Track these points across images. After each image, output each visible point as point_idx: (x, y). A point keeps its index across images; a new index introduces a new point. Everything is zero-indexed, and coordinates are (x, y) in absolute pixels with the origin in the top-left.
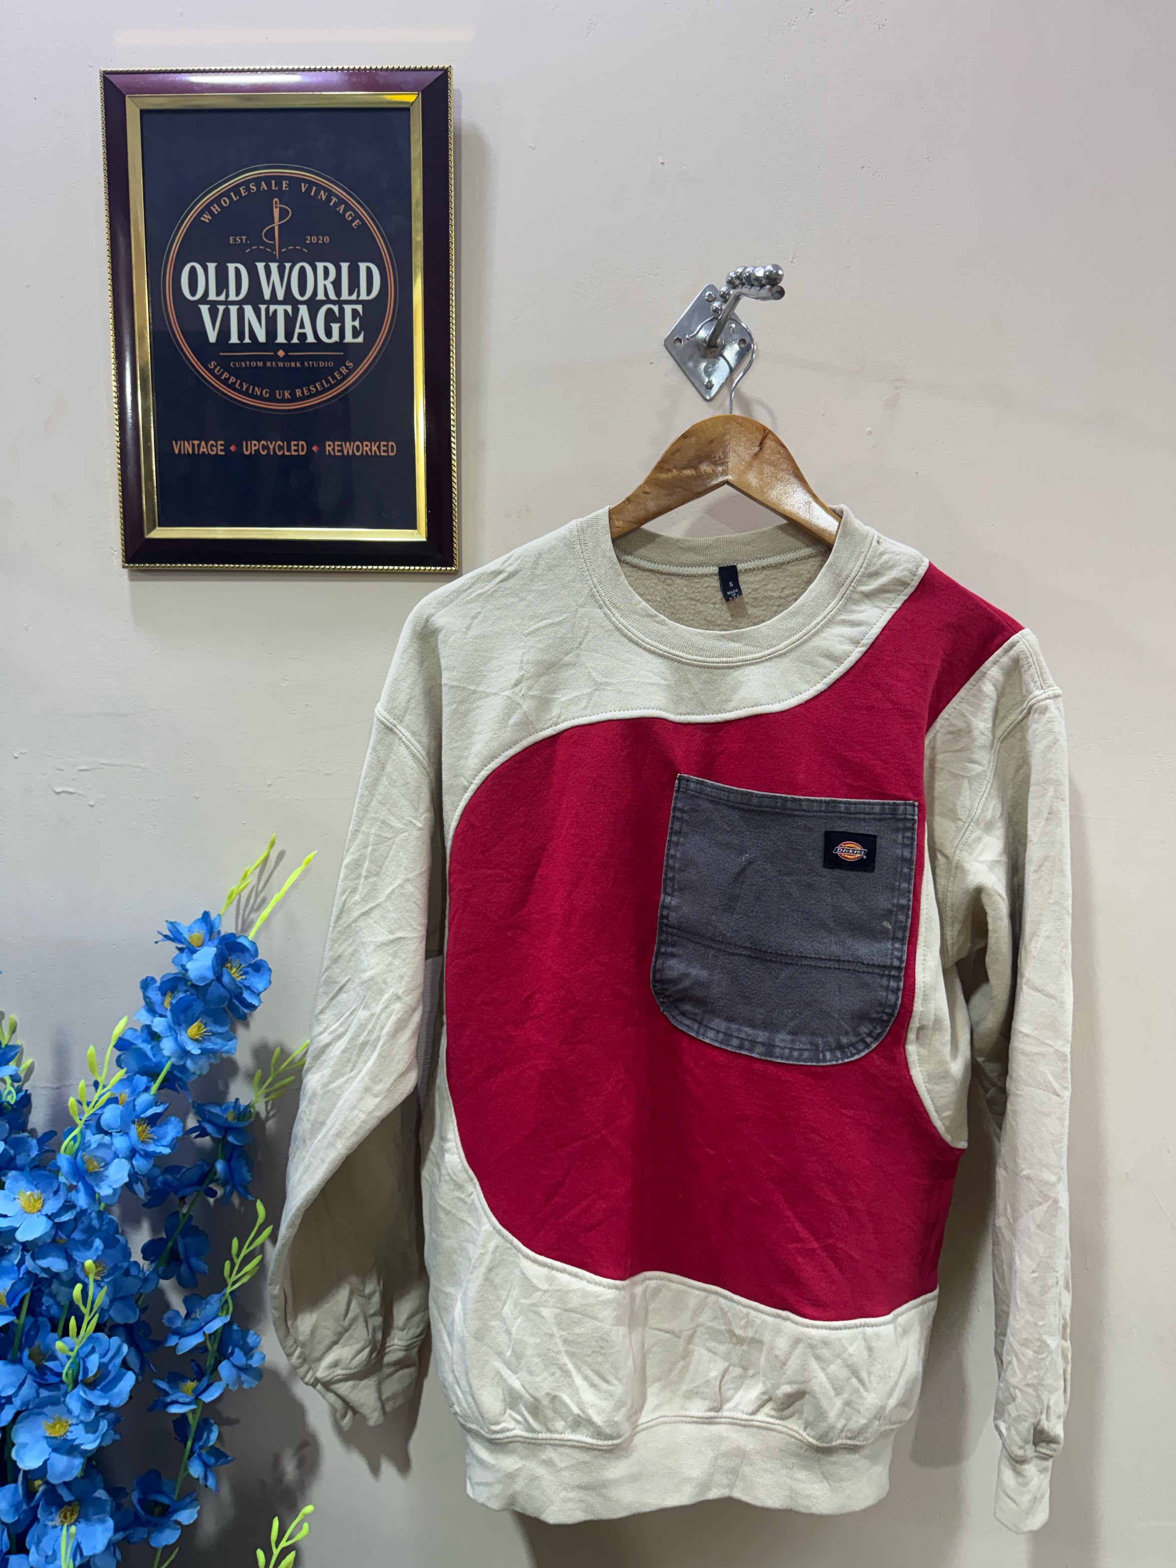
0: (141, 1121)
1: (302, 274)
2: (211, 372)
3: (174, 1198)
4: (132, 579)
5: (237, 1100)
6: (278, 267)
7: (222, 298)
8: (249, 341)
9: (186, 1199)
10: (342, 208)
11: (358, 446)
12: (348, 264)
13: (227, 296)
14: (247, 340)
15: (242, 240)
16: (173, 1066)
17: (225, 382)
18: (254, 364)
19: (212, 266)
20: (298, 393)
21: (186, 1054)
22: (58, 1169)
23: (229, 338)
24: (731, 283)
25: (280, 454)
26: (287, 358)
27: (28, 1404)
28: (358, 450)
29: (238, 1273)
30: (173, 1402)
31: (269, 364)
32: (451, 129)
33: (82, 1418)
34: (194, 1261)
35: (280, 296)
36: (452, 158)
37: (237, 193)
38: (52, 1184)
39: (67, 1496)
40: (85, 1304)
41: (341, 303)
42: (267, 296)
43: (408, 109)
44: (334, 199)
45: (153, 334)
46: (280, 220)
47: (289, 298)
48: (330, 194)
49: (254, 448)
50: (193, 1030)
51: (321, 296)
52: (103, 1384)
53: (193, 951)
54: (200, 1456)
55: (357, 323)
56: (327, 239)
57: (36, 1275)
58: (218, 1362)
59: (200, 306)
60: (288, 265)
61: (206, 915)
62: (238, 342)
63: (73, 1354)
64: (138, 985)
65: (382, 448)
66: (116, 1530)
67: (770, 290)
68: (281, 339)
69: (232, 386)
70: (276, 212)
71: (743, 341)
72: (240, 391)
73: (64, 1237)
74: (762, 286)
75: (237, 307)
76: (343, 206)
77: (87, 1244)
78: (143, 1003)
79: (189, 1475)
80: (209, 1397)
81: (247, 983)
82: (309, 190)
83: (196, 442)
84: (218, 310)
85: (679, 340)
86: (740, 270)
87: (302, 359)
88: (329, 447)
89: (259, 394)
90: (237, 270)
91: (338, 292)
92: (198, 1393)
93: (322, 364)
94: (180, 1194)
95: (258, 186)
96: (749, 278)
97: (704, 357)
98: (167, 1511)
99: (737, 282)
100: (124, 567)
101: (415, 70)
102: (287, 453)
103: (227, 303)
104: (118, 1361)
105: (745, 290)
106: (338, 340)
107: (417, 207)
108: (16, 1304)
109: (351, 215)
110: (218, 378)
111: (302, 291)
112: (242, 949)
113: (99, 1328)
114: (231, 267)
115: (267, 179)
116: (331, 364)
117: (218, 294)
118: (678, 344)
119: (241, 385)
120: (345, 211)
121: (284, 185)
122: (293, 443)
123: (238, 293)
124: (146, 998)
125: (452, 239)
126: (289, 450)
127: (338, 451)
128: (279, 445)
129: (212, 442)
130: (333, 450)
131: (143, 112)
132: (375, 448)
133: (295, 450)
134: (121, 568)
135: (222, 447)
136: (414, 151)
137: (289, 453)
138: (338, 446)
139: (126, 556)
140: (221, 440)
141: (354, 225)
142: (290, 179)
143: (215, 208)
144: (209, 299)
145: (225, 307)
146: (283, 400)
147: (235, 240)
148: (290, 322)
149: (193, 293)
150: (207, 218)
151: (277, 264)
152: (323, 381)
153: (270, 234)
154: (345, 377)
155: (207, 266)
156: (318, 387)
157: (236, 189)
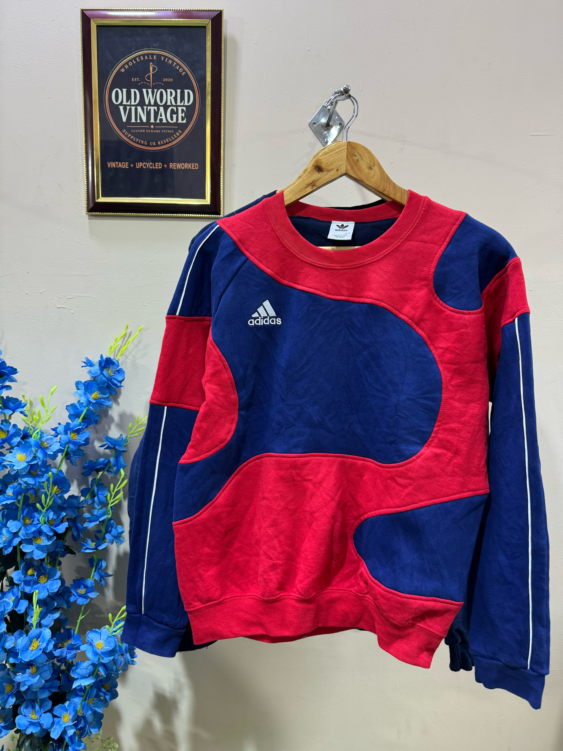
1: (161, 93)
2: (124, 134)
4: (89, 219)
6: (152, 91)
7: (129, 103)
8: (140, 122)
11: (183, 165)
12: (180, 90)
13: (131, 102)
14: (138, 121)
15: (137, 79)
17: (129, 138)
18: (141, 131)
19: (125, 90)
20: (159, 143)
23: (131, 120)
25: (151, 168)
26: (155, 129)
29: (113, 499)
32: (223, 35)
35: (152, 103)
36: (223, 47)
41: (177, 106)
42: (147, 103)
43: (205, 27)
44: (175, 63)
46: (153, 71)
47: (156, 104)
48: (173, 61)
51: (169, 103)
54: (98, 572)
55: (183, 115)
56: (172, 80)
58: (105, 534)
59: (120, 107)
60: (156, 90)
62: (135, 122)
68: (152, 121)
69: (132, 140)
70: (151, 68)
71: (341, 124)
72: (135, 142)
74: (343, 94)
75: (134, 107)
76: (178, 66)
80: (100, 548)
82: (165, 59)
83: (117, 163)
84: (127, 108)
85: (315, 123)
89: (143, 143)
90: (135, 92)
91: (176, 102)
92: (97, 546)
93: (169, 131)
95: (144, 57)
97: (326, 130)
101: (208, 10)
103: (130, 105)
106: (176, 122)
107: (208, 66)
109: (181, 70)
110: (126, 136)
111: (161, 101)
114: (132, 91)
115: (148, 55)
116: (172, 131)
117: (127, 102)
119: (136, 139)
120: (179, 68)
121: (155, 57)
122: (156, 163)
123: (135, 102)
125: (223, 81)
126: (155, 166)
127: (175, 167)
128: (151, 164)
129: (124, 163)
130: (173, 166)
131: (98, 26)
132: (190, 166)
133: (157, 167)
134: (86, 215)
135: (128, 165)
136: (208, 44)
137: (155, 168)
138: (175, 165)
139: (87, 210)
140: (127, 162)
141: (182, 74)
142: (157, 55)
143: (127, 67)
144: (123, 104)
145: (129, 107)
146: (153, 146)
147: (134, 80)
148: (156, 114)
149: (117, 101)
150: (123, 70)
151: (151, 90)
152: (169, 138)
153: (149, 77)
154: (178, 137)
155: (122, 90)
156: (167, 141)
157: (135, 59)
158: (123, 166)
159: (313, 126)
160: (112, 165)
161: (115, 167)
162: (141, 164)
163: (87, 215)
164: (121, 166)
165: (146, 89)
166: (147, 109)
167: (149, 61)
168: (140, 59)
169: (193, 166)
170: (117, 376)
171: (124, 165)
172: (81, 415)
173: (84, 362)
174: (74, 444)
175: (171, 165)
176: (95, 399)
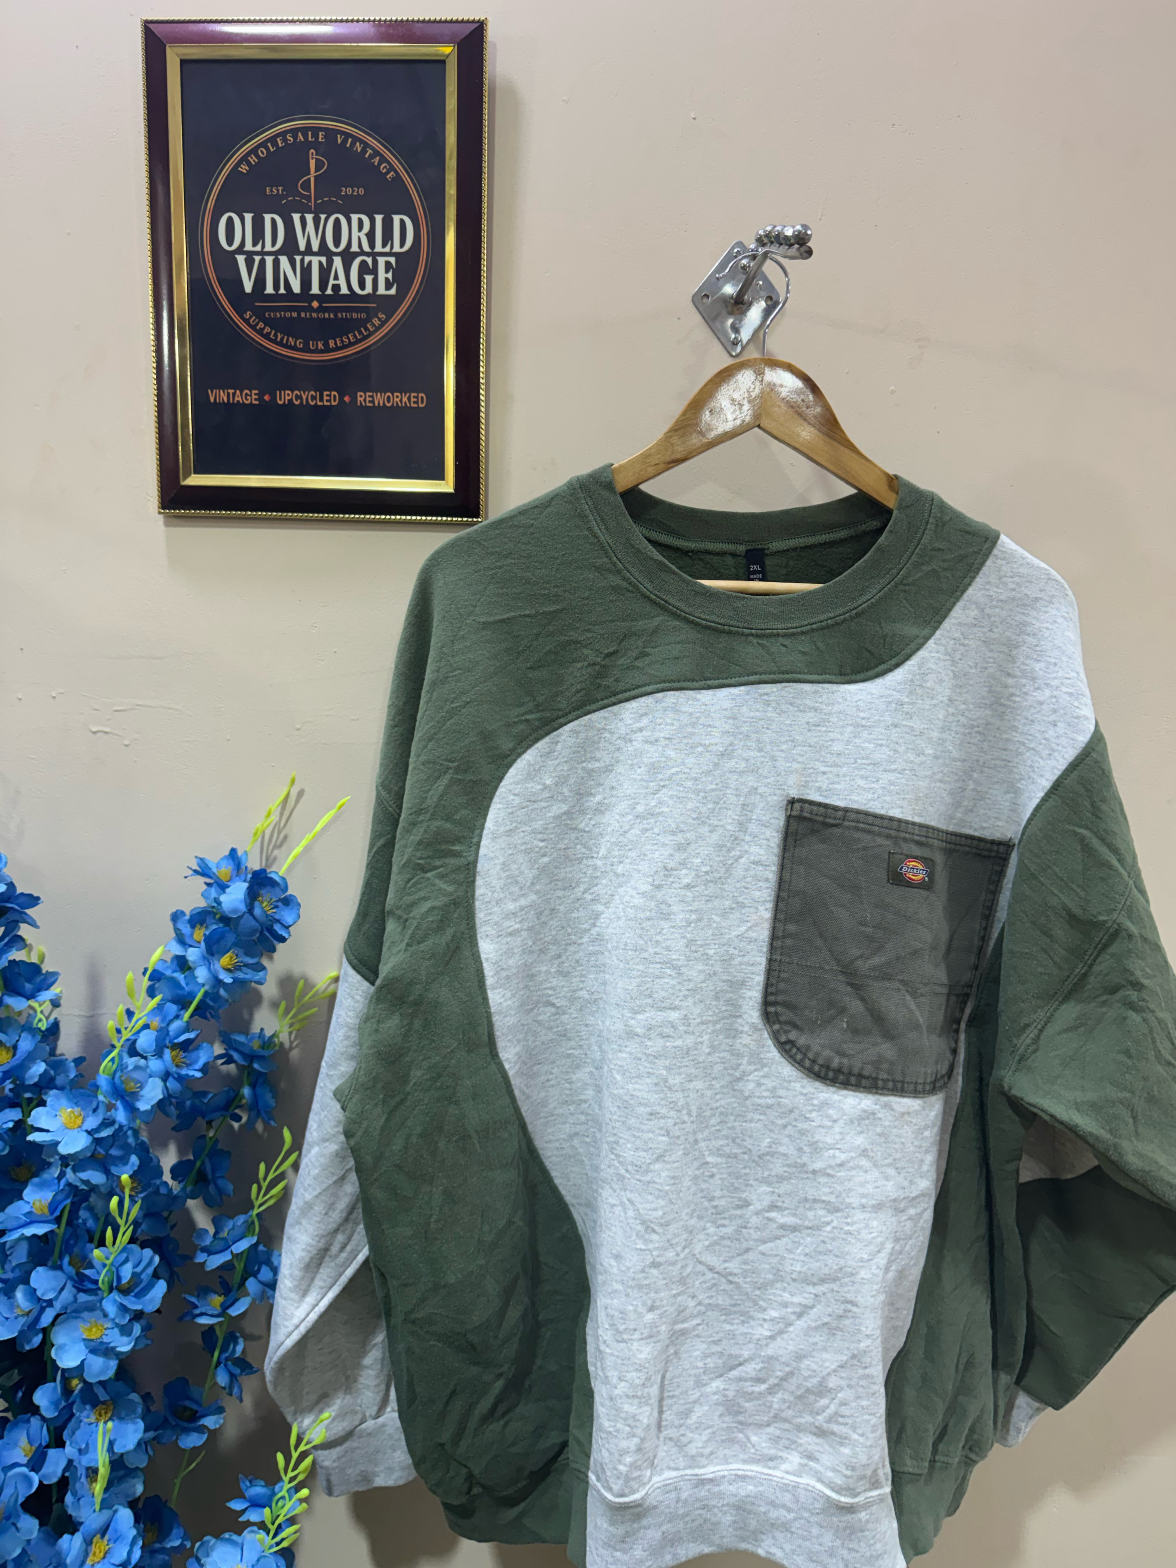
0: (174, 1046)
1: (337, 225)
2: (247, 321)
3: (201, 1122)
4: (167, 525)
5: (262, 1030)
6: (314, 218)
7: (258, 248)
8: (284, 292)
9: (213, 1124)
10: (377, 160)
11: (389, 397)
12: (382, 216)
13: (263, 246)
14: (282, 291)
15: (278, 191)
16: (206, 994)
17: (260, 332)
18: (288, 315)
19: (248, 217)
20: (331, 344)
21: (218, 982)
22: (97, 1087)
23: (264, 288)
24: (760, 241)
25: (312, 403)
26: (321, 309)
27: (66, 1308)
28: (389, 401)
29: (265, 1195)
30: (202, 1314)
31: (303, 315)
32: (486, 82)
33: (117, 1321)
34: (220, 1182)
35: (315, 247)
36: (486, 111)
37: (275, 144)
38: (91, 1102)
39: (102, 1395)
40: (121, 1215)
41: (374, 255)
42: (302, 247)
43: (443, 62)
44: (370, 151)
45: (191, 283)
46: (316, 171)
47: (324, 250)
48: (366, 145)
49: (287, 398)
50: (225, 960)
51: (355, 248)
52: (136, 1291)
53: (223, 887)
54: (225, 1366)
55: (390, 276)
56: (362, 191)
57: (76, 1187)
58: (244, 1280)
59: (236, 256)
60: (323, 217)
61: (233, 851)
62: (274, 292)
63: (108, 1262)
64: (168, 918)
65: (413, 400)
66: (146, 1430)
67: (798, 249)
68: (315, 290)
69: (267, 336)
70: (312, 164)
71: (770, 298)
72: (274, 341)
73: (102, 1151)
74: (791, 245)
75: (272, 258)
76: (378, 158)
77: (124, 1160)
78: (174, 935)
79: (216, 1383)
80: (234, 1311)
81: (277, 917)
82: (345, 141)
83: (231, 391)
84: (254, 260)
85: (707, 296)
86: (769, 228)
87: (335, 310)
88: (361, 397)
89: (293, 344)
90: (273, 221)
91: (372, 244)
92: (225, 1307)
93: (355, 315)
94: (207, 1119)
95: (295, 137)
96: (777, 237)
97: (731, 313)
98: (194, 1417)
99: (766, 240)
100: (160, 513)
101: (451, 21)
102: (319, 403)
103: (263, 253)
104: (150, 1271)
105: (773, 248)
106: (371, 292)
107: (450, 159)
108: (57, 1213)
109: (386, 167)
110: (253, 327)
111: (337, 243)
112: (273, 883)
113: (132, 1240)
114: (268, 217)
115: (304, 130)
116: (364, 316)
117: (255, 244)
118: (705, 300)
119: (276, 335)
120: (380, 164)
121: (320, 136)
122: (326, 393)
123: (274, 243)
124: (176, 930)
125: (485, 194)
126: (321, 400)
127: (369, 402)
128: (312, 395)
129: (247, 391)
130: (365, 400)
131: (183, 62)
132: (405, 399)
133: (328, 401)
134: (158, 515)
135: (257, 397)
136: (449, 104)
137: (321, 403)
138: (369, 396)
139: (162, 503)
140: (256, 389)
141: (388, 176)
142: (326, 130)
143: (252, 159)
144: (245, 249)
145: (261, 257)
146: (317, 351)
147: (271, 191)
148: (325, 273)
149: (230, 243)
150: (243, 168)
151: (313, 215)
152: (356, 332)
153: (306, 185)
154: (377, 329)
155: (243, 217)
156: (351, 338)
157: (273, 140)
158: (247, 399)
159: (703, 303)
160: (219, 396)
161: (226, 400)
162: (288, 395)
163: (161, 516)
164: (240, 399)
165: (300, 215)
166: (302, 261)
167: (307, 145)
170: (283, 913)
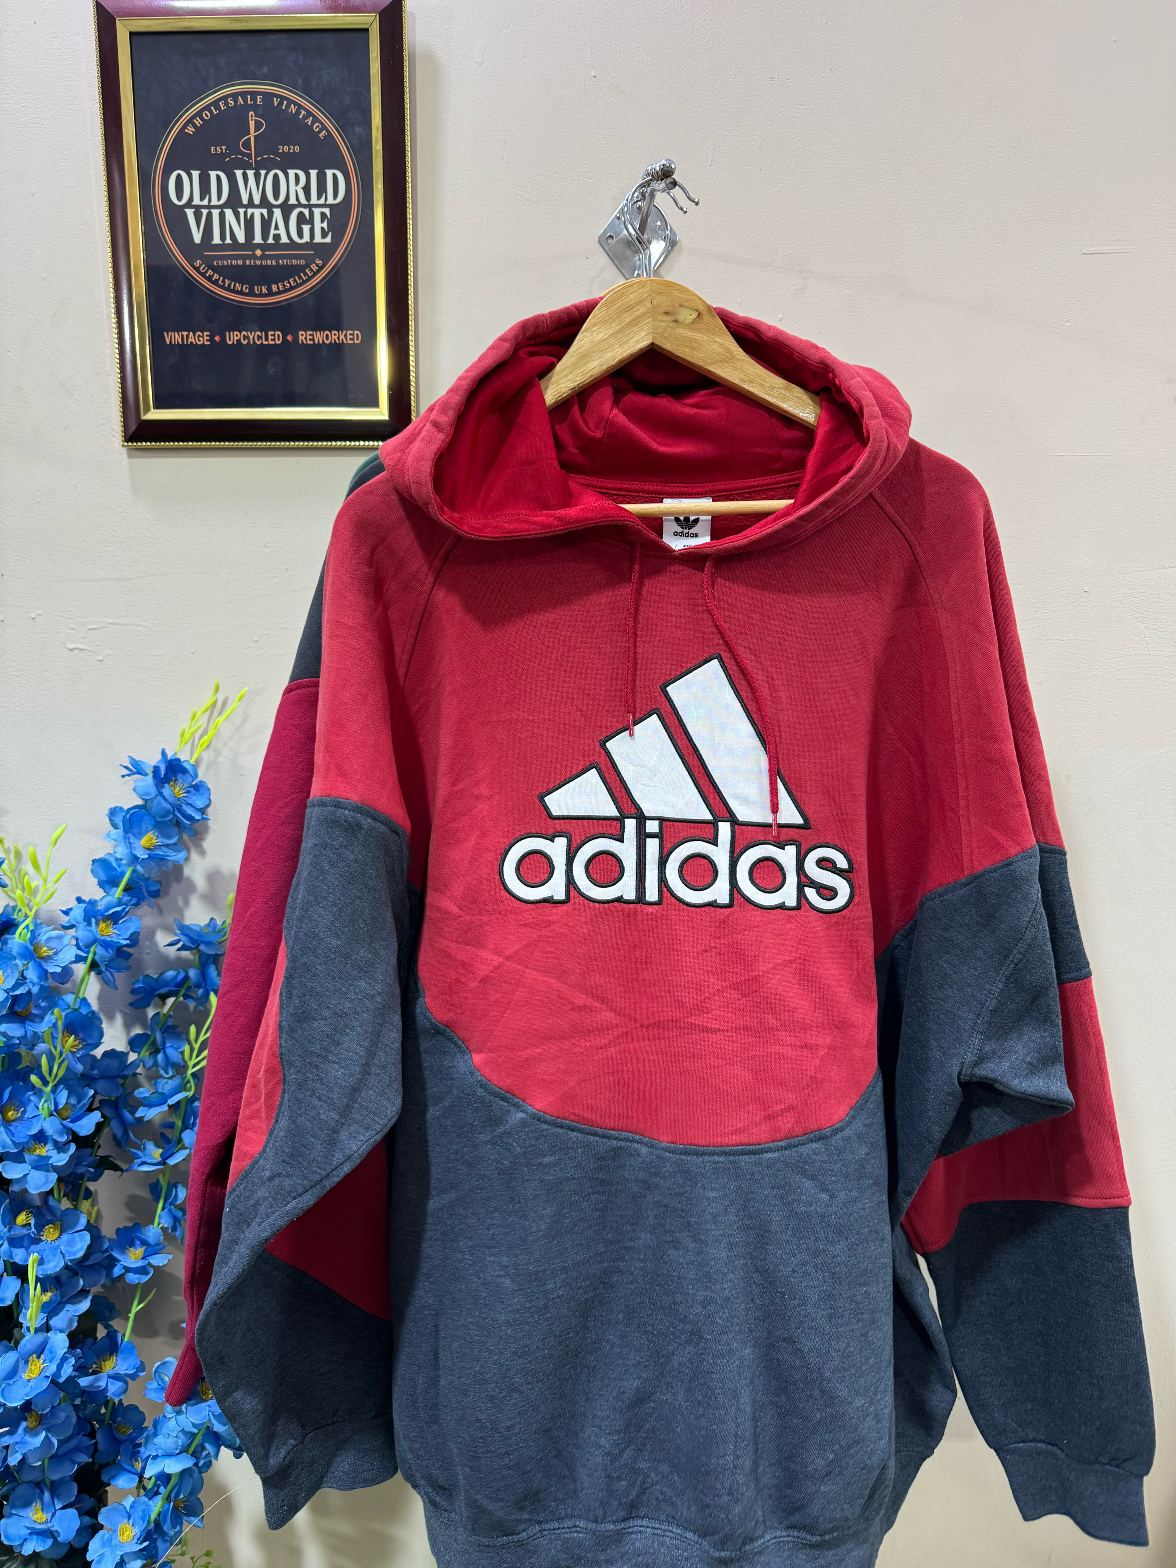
0: (104, 919)
1: (276, 180)
2: (197, 269)
6: (255, 174)
7: (205, 202)
8: (231, 242)
10: (310, 121)
11: (327, 335)
12: (316, 171)
13: (210, 201)
14: (228, 241)
15: (222, 150)
17: (209, 279)
18: (234, 262)
19: (195, 174)
20: (274, 288)
23: (212, 239)
25: (259, 343)
26: (263, 257)
28: (327, 339)
29: (197, 1056)
32: (406, 47)
35: (257, 200)
36: (406, 74)
37: (217, 107)
41: (310, 207)
42: (245, 201)
43: (367, 30)
44: (303, 113)
45: (145, 235)
46: (256, 131)
47: (264, 203)
48: (300, 107)
49: (236, 338)
50: (144, 840)
51: (292, 201)
54: (169, 1210)
55: (325, 225)
56: (297, 149)
58: (182, 1132)
59: (186, 210)
60: (263, 172)
62: (221, 243)
68: (258, 239)
69: (215, 283)
70: (252, 124)
71: (668, 238)
72: (223, 287)
75: (219, 210)
76: (311, 118)
80: (173, 1161)
82: (281, 104)
83: (185, 333)
84: (202, 213)
85: (612, 237)
87: (277, 258)
89: (239, 289)
90: (218, 178)
91: (308, 197)
92: (165, 1157)
95: (235, 101)
97: (635, 250)
100: (123, 446)
102: (265, 343)
103: (209, 207)
106: (309, 241)
109: (318, 126)
110: (203, 275)
111: (276, 195)
114: (213, 174)
115: (244, 94)
116: (303, 262)
117: (202, 199)
118: (610, 241)
119: (223, 281)
120: (313, 123)
121: (259, 99)
122: (270, 333)
123: (219, 198)
125: (408, 148)
126: (267, 339)
127: (310, 340)
128: (258, 335)
129: (199, 333)
130: (306, 339)
131: (132, 34)
132: (342, 337)
133: (272, 340)
134: (122, 448)
135: (208, 338)
136: (374, 68)
137: (267, 343)
138: (310, 335)
139: (125, 437)
140: (207, 331)
141: (320, 135)
142: (264, 94)
143: (198, 122)
144: (193, 204)
145: (208, 210)
146: (261, 295)
147: (216, 150)
148: (266, 224)
149: (180, 197)
150: (190, 130)
151: (254, 171)
152: (296, 277)
153: (247, 144)
154: (315, 274)
155: (191, 174)
156: (292, 282)
157: (215, 104)
158: (199, 341)
159: (608, 244)
160: (174, 338)
161: (180, 343)
162: (237, 335)
163: (125, 449)
164: (193, 340)
165: (242, 171)
166: (245, 213)
167: (246, 108)
168: (226, 104)
169: (349, 337)
170: (195, 798)
171: (201, 338)
172: (120, 882)
173: (126, 767)
174: (106, 945)
175: (302, 335)
176: (149, 849)
